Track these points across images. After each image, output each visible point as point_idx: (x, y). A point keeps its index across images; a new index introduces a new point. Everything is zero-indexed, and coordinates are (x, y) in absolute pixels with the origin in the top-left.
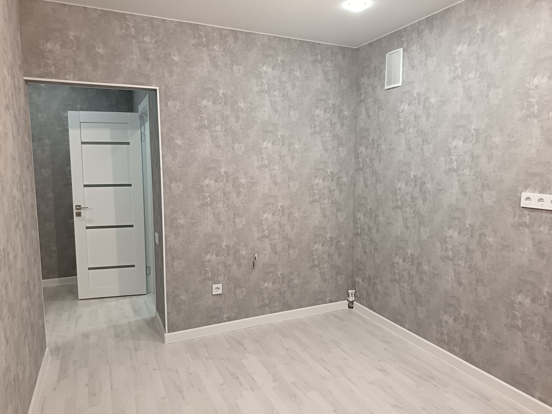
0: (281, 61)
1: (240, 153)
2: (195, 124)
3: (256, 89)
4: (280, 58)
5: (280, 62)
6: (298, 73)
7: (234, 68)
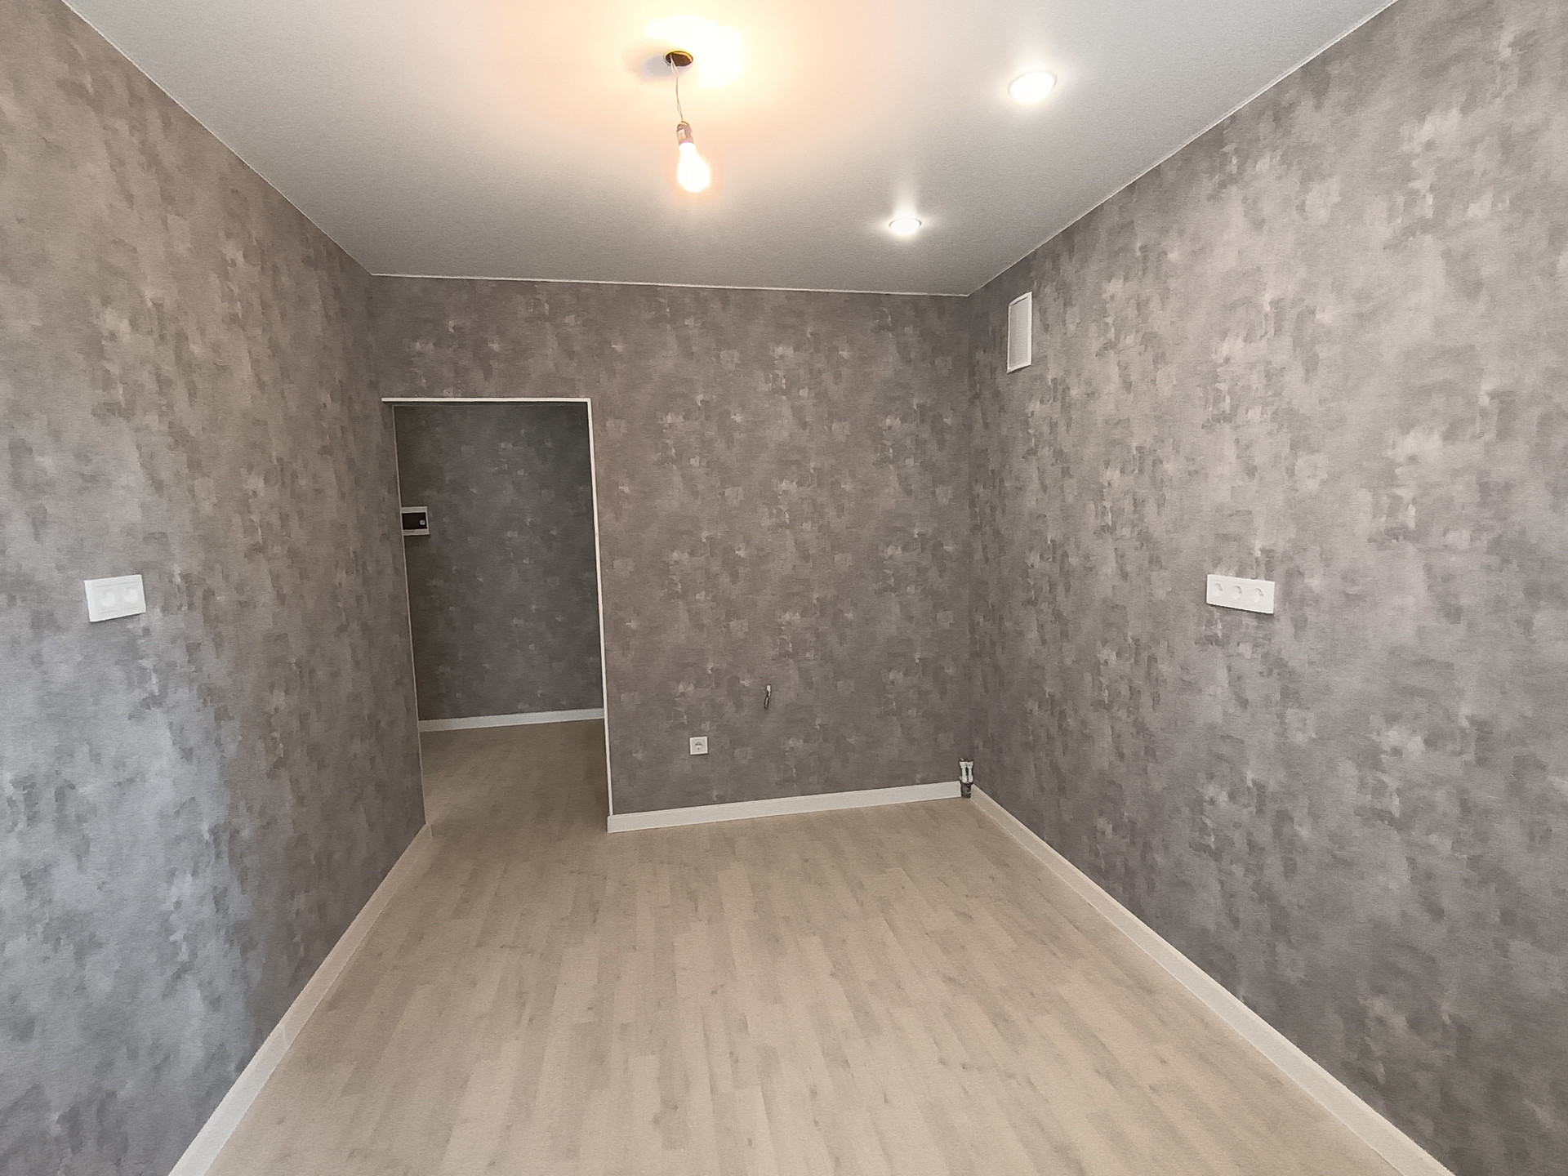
0: (812, 334)
1: (736, 503)
2: (654, 457)
3: (764, 387)
4: (809, 330)
5: (809, 336)
6: (845, 354)
7: (723, 354)
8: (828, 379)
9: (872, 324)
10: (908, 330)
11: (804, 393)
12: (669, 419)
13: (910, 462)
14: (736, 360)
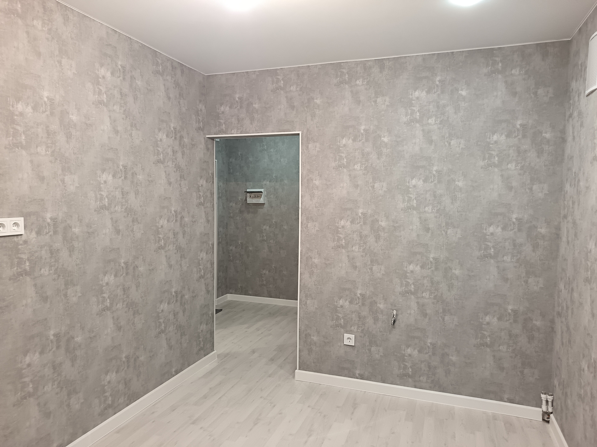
0: (440, 81)
1: (381, 192)
2: (334, 164)
3: (404, 119)
4: (438, 78)
5: (438, 83)
8: (450, 110)
9: (485, 70)
10: (516, 71)
11: (432, 121)
12: (344, 141)
13: (512, 166)
14: (387, 103)
